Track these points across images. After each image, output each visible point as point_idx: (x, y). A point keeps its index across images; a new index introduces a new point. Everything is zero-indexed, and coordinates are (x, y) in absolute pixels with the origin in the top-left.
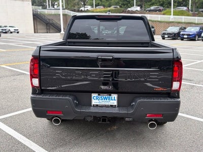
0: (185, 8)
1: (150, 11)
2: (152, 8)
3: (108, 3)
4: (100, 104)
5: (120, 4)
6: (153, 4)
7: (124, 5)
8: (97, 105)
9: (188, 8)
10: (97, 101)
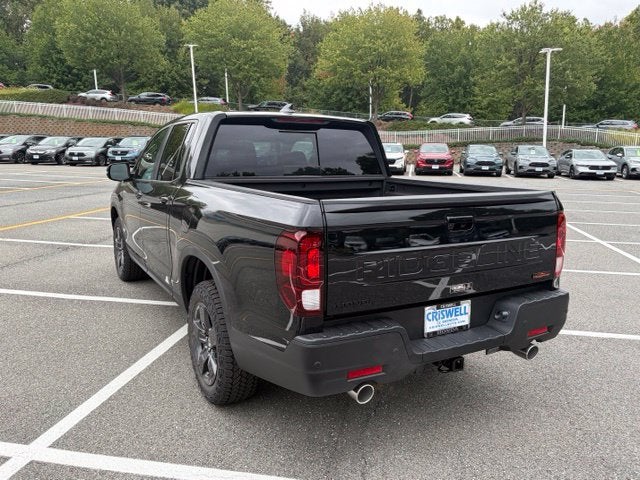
0: (219, 101)
1: (138, 102)
2: (144, 95)
3: (15, 75)
4: (442, 328)
5: (54, 81)
6: (142, 87)
7: (66, 84)
8: (435, 333)
9: (225, 100)
10: (435, 323)
